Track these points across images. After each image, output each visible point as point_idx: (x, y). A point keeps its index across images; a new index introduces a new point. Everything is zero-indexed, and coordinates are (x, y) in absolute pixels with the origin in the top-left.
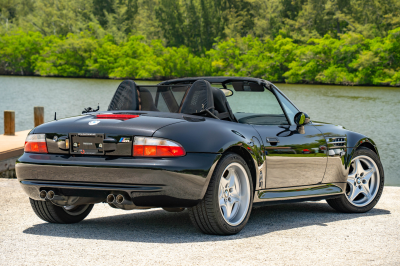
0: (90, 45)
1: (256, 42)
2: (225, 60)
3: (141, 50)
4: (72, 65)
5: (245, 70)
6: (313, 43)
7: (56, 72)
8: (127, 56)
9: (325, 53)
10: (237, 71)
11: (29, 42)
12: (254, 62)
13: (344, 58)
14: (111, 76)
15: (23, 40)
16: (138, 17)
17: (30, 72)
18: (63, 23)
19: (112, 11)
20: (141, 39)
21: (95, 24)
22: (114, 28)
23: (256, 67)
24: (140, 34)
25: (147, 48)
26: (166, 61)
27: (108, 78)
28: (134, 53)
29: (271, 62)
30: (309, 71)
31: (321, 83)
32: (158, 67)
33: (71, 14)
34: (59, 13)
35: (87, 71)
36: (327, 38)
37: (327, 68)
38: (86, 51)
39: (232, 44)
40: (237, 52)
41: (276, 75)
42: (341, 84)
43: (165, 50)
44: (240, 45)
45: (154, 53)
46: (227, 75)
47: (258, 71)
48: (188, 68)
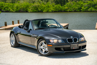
0: (39, 5)
2: (68, 7)
3: (50, 6)
4: (35, 9)
6: (87, 2)
7: (32, 11)
8: (47, 7)
9: (90, 4)
10: (71, 9)
11: (26, 5)
12: (74, 7)
13: (94, 5)
14: (43, 11)
15: (25, 5)
17: (27, 12)
23: (75, 8)
24: (50, 2)
25: (51, 5)
27: (43, 12)
28: (48, 6)
29: (78, 7)
30: (86, 8)
31: (89, 11)
32: (53, 9)
35: (38, 11)
36: (90, 1)
37: (90, 8)
38: (38, 6)
39: (70, 3)
40: (71, 5)
41: (79, 10)
42: (93, 11)
43: (55, 5)
45: (53, 6)
46: (68, 10)
47: (75, 9)
48: (60, 9)
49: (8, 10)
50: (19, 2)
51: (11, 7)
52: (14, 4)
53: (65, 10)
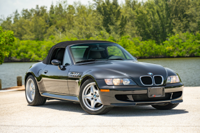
1: (191, 35)
2: (174, 46)
3: (128, 44)
5: (184, 50)
10: (181, 51)
16: (127, 26)
18: (88, 33)
19: (112, 24)
20: (128, 38)
21: (104, 32)
22: (114, 33)
23: (191, 49)
24: (128, 35)
25: (131, 42)
26: (141, 48)
32: (137, 52)
33: (92, 27)
34: (85, 27)
39: (177, 37)
40: (180, 41)
43: (141, 43)
44: (182, 37)
45: (135, 44)
46: (175, 54)
47: (192, 51)
48: (153, 51)
49: (27, 56)
50: (53, 36)
51: (35, 49)
52: (41, 41)
53: (165, 53)
